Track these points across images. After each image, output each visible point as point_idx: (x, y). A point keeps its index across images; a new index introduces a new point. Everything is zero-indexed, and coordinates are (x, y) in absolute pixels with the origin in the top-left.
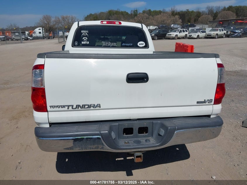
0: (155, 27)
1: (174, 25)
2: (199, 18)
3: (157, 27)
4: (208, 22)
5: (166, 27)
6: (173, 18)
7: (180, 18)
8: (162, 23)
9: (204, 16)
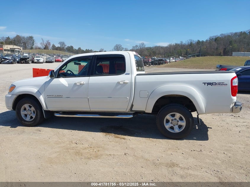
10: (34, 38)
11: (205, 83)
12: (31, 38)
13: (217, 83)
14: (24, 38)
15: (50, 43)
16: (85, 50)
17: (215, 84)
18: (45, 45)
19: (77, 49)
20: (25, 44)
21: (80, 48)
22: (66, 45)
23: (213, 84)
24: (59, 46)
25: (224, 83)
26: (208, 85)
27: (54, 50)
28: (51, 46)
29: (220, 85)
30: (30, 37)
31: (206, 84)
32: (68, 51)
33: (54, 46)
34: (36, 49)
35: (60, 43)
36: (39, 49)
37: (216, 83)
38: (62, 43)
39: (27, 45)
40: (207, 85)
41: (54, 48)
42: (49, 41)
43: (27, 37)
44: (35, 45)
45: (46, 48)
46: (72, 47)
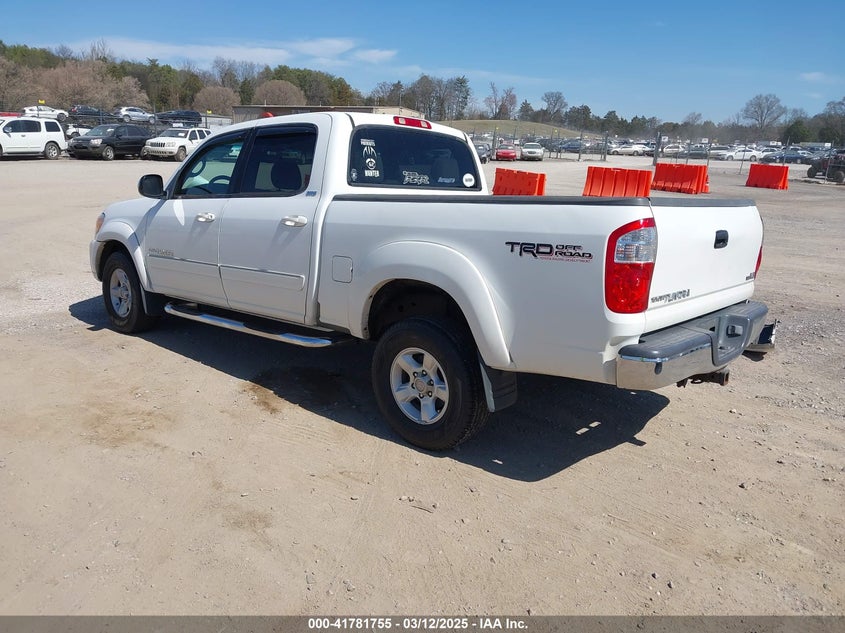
0: (58, 112)
1: (130, 110)
2: (198, 94)
3: (66, 114)
4: (230, 110)
5: (98, 114)
6: (112, 84)
7: (142, 88)
8: (77, 97)
9: (210, 88)
10: (469, 84)
11: (513, 244)
12: (461, 83)
13: (554, 247)
14: (440, 82)
15: (514, 97)
16: (629, 121)
17: (548, 250)
18: (500, 103)
19: (602, 117)
20: (441, 101)
21: (611, 115)
22: (566, 105)
23: (542, 250)
24: (544, 106)
25: (579, 247)
26: (523, 253)
27: (526, 120)
28: (518, 108)
29: (565, 258)
30: (458, 80)
31: (517, 249)
32: (570, 123)
33: (526, 108)
34: (472, 117)
35: (548, 97)
36: (482, 117)
37: (550, 246)
38: (555, 98)
39: (446, 105)
40: (521, 254)
41: (527, 113)
42: (513, 93)
43: (450, 82)
44: (469, 105)
45: (502, 114)
46: (586, 110)
